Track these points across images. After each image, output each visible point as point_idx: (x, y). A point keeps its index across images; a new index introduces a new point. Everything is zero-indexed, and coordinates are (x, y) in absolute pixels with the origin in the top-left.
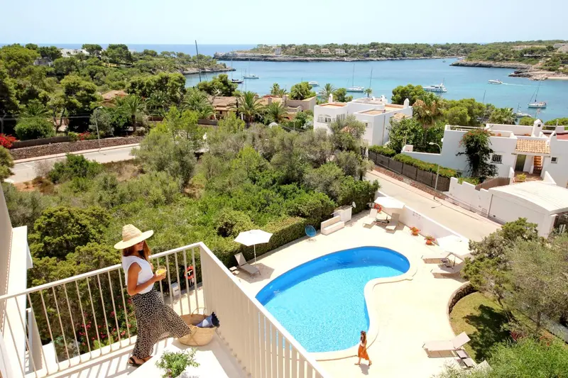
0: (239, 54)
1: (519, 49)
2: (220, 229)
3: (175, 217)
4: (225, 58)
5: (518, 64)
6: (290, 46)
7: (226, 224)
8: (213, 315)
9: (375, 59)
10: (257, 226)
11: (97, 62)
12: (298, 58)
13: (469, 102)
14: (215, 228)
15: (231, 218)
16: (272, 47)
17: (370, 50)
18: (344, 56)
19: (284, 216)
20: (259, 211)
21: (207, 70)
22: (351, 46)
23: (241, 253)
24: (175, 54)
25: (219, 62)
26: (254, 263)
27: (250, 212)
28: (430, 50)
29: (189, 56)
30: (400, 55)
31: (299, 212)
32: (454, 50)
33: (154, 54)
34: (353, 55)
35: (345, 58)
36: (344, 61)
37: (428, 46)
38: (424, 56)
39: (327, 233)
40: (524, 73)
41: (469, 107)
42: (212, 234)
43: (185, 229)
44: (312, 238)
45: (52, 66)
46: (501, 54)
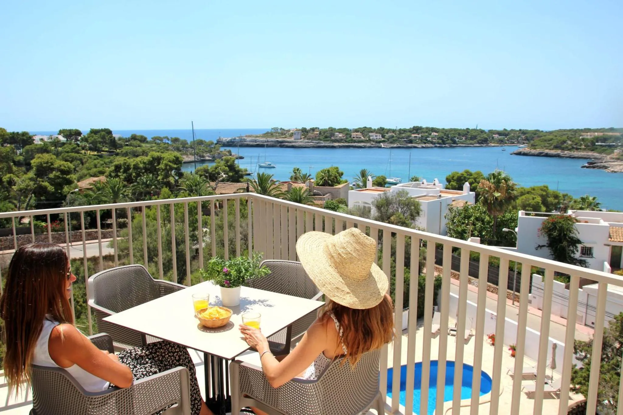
0: (249, 139)
1: (589, 136)
4: (231, 144)
5: (590, 153)
6: (313, 130)
9: (420, 146)
11: (74, 148)
12: (323, 144)
13: (542, 190)
16: (289, 131)
17: (413, 135)
18: (380, 142)
21: (207, 158)
22: (389, 131)
24: (168, 139)
25: (222, 149)
28: (485, 136)
29: (186, 141)
30: (450, 141)
32: (514, 136)
33: (143, 140)
34: (392, 140)
35: (382, 145)
36: (380, 147)
37: (482, 132)
38: (479, 143)
40: (599, 164)
41: (542, 196)
45: (21, 154)
46: (569, 142)
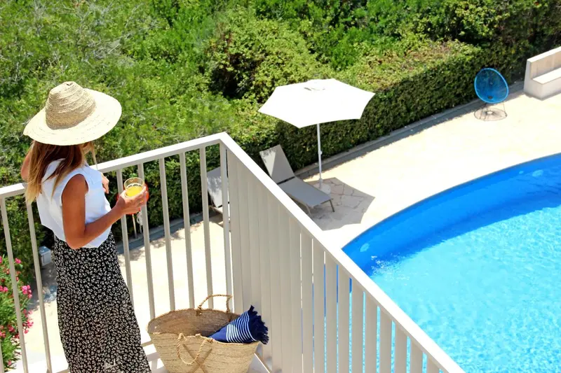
2: (218, 75)
3: (85, 33)
7: (236, 60)
8: (252, 312)
10: (327, 69)
14: (202, 70)
15: (250, 42)
19: (409, 37)
20: (334, 22)
23: (279, 147)
26: (316, 178)
27: (306, 24)
31: (460, 25)
39: (543, 93)
42: (192, 88)
43: (114, 68)
44: (492, 108)
